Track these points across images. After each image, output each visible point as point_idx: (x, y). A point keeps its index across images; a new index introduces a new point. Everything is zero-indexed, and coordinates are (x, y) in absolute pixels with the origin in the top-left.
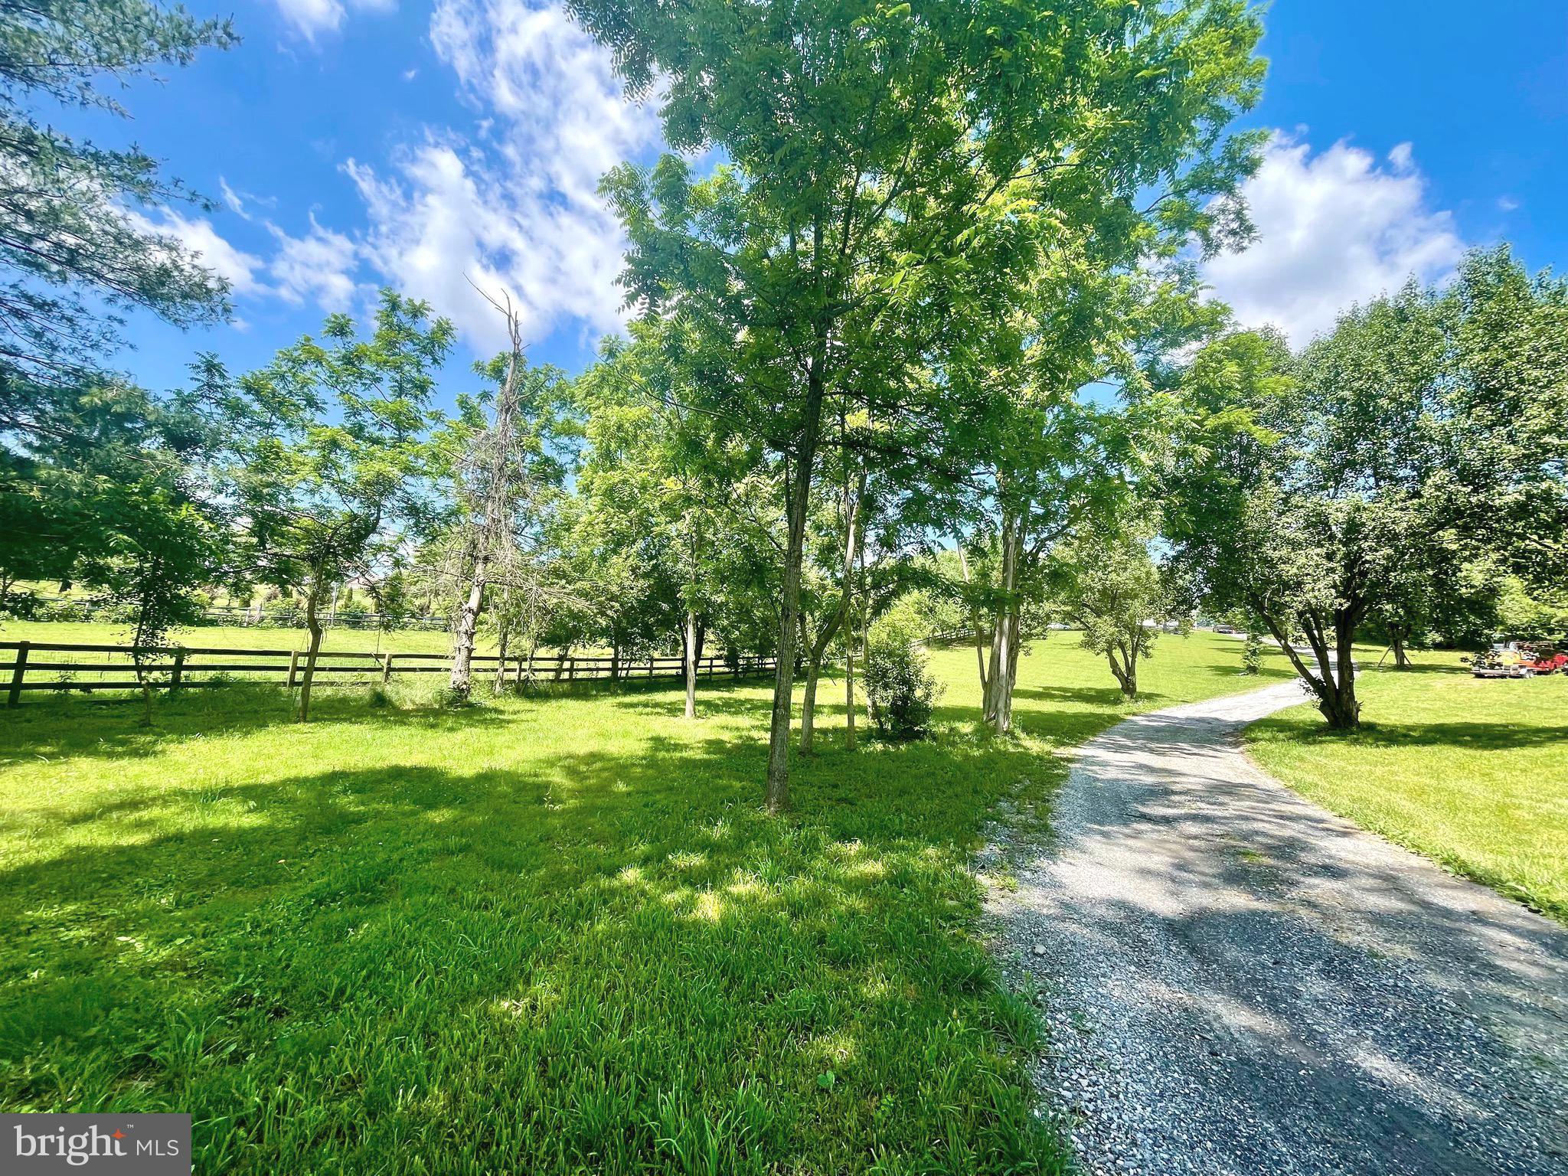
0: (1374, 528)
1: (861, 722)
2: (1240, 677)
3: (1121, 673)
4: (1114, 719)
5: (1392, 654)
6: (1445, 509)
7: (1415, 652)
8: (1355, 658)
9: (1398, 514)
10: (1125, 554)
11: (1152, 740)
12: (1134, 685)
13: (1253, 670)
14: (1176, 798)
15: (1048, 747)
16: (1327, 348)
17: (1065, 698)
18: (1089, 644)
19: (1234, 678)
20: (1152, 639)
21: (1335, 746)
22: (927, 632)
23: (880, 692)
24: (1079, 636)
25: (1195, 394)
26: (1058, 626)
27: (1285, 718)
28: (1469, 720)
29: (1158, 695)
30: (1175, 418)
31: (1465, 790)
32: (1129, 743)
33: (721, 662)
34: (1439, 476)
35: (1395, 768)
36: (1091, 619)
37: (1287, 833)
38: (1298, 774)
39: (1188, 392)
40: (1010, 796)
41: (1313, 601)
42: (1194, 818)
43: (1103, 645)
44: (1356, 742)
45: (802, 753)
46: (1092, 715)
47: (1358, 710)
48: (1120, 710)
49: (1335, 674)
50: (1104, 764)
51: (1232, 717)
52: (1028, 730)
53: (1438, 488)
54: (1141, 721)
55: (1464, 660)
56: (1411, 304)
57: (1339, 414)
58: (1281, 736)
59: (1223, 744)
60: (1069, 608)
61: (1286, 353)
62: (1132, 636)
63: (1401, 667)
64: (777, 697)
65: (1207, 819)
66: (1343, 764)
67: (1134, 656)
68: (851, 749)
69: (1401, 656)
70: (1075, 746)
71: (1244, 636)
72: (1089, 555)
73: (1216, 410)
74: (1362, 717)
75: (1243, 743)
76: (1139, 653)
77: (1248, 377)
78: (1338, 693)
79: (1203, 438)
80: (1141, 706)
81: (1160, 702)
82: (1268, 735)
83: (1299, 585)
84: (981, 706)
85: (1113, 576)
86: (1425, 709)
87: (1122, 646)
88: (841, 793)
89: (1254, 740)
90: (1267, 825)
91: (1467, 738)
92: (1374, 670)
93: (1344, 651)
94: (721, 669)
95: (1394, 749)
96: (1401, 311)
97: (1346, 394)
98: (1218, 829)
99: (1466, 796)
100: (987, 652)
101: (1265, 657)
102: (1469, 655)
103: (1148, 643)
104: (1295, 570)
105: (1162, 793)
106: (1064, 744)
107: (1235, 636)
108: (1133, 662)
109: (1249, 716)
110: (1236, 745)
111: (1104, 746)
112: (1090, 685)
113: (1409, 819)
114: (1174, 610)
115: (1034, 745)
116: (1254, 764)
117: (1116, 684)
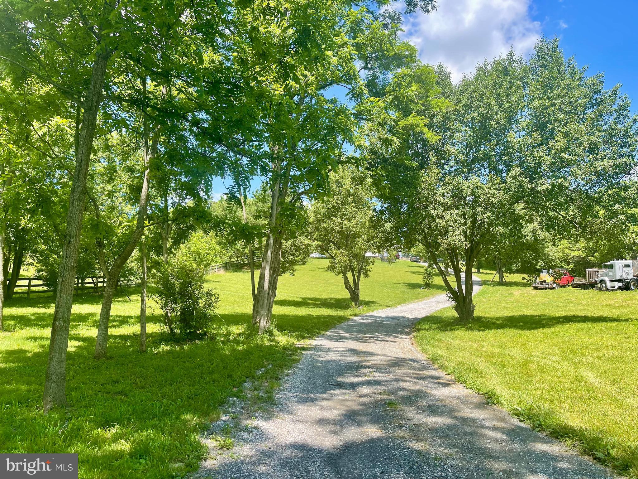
0: (485, 199)
1: (152, 328)
2: (421, 290)
3: (351, 288)
4: (343, 319)
5: (498, 275)
6: (518, 192)
7: (508, 274)
8: (475, 277)
9: (495, 192)
10: (356, 207)
11: (362, 332)
12: (358, 295)
13: (428, 285)
14: (364, 370)
15: (292, 340)
16: (469, 85)
17: (315, 306)
18: (331, 268)
19: (418, 290)
20: (371, 265)
21: (458, 332)
22: (225, 259)
23: (171, 305)
24: (326, 263)
25: (393, 101)
26: (318, 255)
27: (440, 315)
28: (526, 314)
29: (373, 302)
30: (382, 117)
31: (512, 354)
32: (347, 335)
33: (40, 282)
34: (516, 171)
35: (484, 343)
36: (334, 251)
37: (418, 387)
38: (435, 350)
39: (389, 99)
40: (254, 377)
41: (452, 243)
42: (368, 383)
43: (338, 269)
44: (470, 329)
45: (96, 357)
46: (330, 316)
47: (474, 309)
48: (346, 313)
49: (463, 287)
50: (329, 350)
51: (411, 316)
52: (281, 328)
53: (514, 178)
54: (358, 319)
55: (524, 279)
56: (510, 65)
57: (472, 128)
58: (434, 326)
59: (402, 333)
60: (320, 243)
61: (450, 84)
62: (358, 262)
63: (502, 283)
64: (57, 311)
65: (376, 383)
66: (460, 342)
67: (359, 276)
68: (142, 351)
69: (501, 277)
70: (310, 338)
71: (426, 264)
72: (333, 207)
73: (406, 115)
74: (476, 313)
75: (413, 332)
76: (362, 274)
77: (425, 97)
78: (464, 298)
79: (398, 133)
80: (362, 310)
81: (373, 306)
82: (427, 326)
83: (446, 232)
84: (252, 312)
85: (347, 222)
86: (507, 308)
87: (352, 269)
88: (120, 387)
89: (418, 330)
90: (408, 384)
91: (522, 324)
92: (489, 285)
93: (469, 273)
94: (41, 288)
95: (486, 332)
96: (505, 68)
97: (476, 115)
98: (380, 389)
99: (511, 357)
100: (257, 273)
101: (435, 278)
102: (526, 276)
103: (368, 268)
104: (444, 223)
105: (355, 368)
106: (304, 338)
107: (422, 264)
108: (359, 280)
109: (420, 314)
110: (409, 333)
111: (330, 338)
112: (333, 296)
113: (480, 373)
114: (381, 246)
115: (283, 339)
116: (415, 345)
117: (346, 295)
